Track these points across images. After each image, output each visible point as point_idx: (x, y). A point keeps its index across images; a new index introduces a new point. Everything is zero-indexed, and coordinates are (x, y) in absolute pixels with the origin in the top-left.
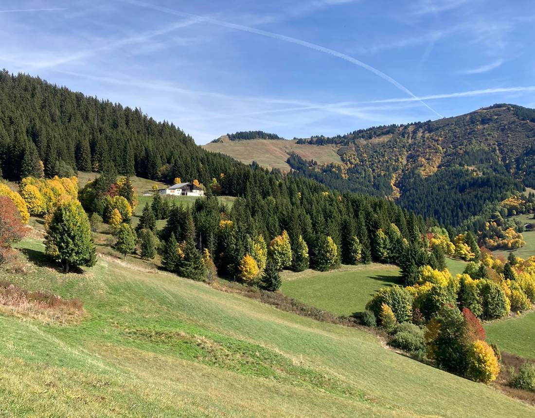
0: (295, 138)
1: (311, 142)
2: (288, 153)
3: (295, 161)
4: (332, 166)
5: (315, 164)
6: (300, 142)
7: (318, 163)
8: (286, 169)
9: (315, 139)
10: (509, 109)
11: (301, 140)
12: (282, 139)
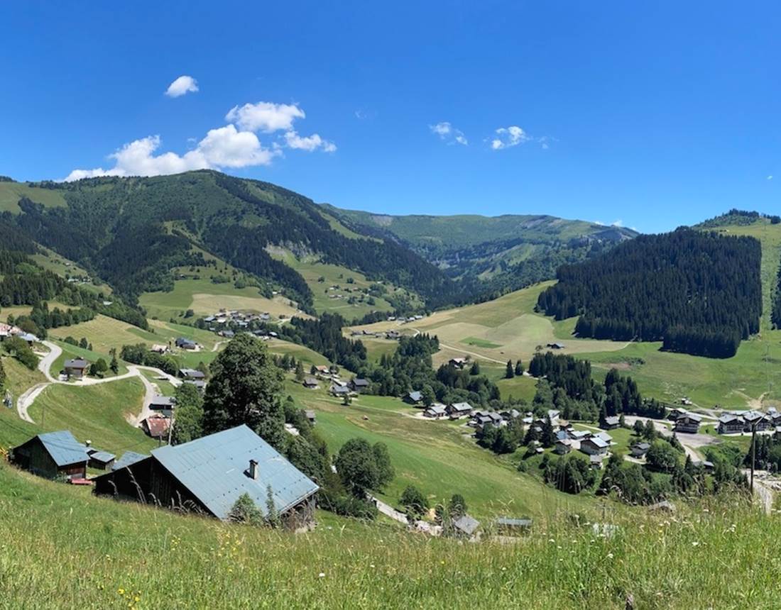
0: (27, 182)
1: (42, 186)
2: (20, 196)
3: (25, 204)
4: (58, 209)
5: (43, 206)
6: (32, 185)
7: (46, 206)
8: (17, 210)
9: (45, 184)
10: (212, 174)
11: (32, 183)
12: (16, 182)
